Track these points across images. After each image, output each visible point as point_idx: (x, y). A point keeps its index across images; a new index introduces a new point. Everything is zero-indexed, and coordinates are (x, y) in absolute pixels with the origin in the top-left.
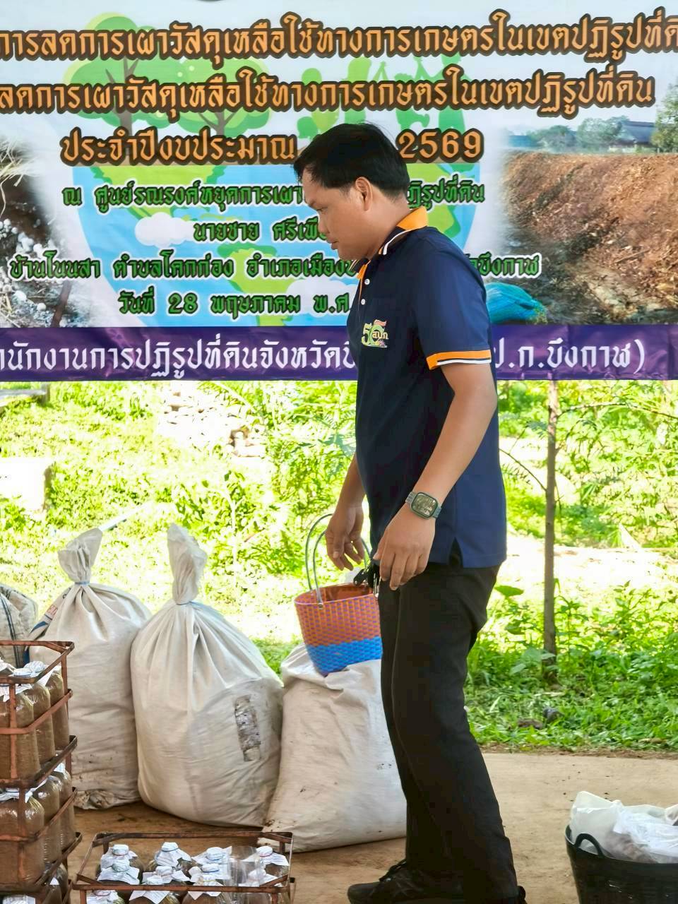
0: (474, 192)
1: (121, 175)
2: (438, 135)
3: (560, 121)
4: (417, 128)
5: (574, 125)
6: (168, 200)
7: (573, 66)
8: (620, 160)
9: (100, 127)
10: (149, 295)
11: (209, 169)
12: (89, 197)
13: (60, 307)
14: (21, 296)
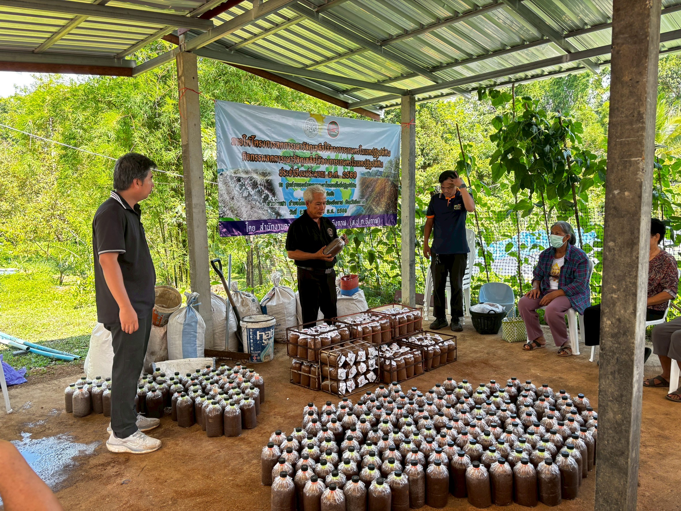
0: (354, 186)
1: (291, 179)
2: (349, 172)
3: (368, 170)
4: (346, 171)
5: (371, 171)
6: (300, 186)
7: (371, 158)
8: (378, 179)
9: (287, 168)
10: (296, 210)
11: (308, 179)
12: (284, 185)
13: (278, 214)
14: (269, 211)
